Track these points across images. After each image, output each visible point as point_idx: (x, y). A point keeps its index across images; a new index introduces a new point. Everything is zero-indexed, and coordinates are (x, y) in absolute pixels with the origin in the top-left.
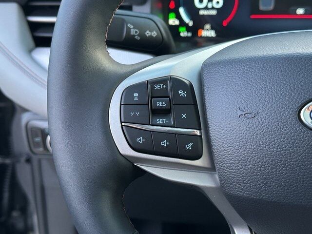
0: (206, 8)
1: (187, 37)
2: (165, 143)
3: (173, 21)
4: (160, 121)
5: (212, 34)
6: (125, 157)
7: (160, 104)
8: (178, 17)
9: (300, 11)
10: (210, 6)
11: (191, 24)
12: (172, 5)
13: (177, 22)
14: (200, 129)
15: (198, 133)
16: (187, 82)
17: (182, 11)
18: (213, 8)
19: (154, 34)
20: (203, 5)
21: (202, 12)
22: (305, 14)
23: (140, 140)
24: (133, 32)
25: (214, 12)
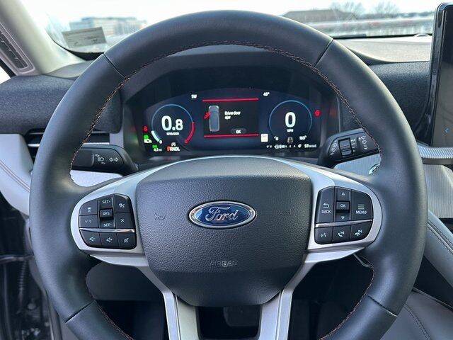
0: (171, 131)
1: (159, 152)
2: (109, 240)
3: (147, 140)
4: (106, 225)
5: (177, 149)
6: (83, 251)
7: (105, 214)
8: (151, 137)
9: (238, 132)
10: (174, 129)
11: (161, 142)
12: (146, 129)
13: (150, 141)
14: (134, 228)
15: (133, 231)
16: (126, 198)
17: (153, 133)
18: (176, 131)
19: (116, 159)
20: (169, 129)
21: (168, 134)
22: (242, 133)
23: (92, 239)
24: (99, 159)
25: (178, 134)
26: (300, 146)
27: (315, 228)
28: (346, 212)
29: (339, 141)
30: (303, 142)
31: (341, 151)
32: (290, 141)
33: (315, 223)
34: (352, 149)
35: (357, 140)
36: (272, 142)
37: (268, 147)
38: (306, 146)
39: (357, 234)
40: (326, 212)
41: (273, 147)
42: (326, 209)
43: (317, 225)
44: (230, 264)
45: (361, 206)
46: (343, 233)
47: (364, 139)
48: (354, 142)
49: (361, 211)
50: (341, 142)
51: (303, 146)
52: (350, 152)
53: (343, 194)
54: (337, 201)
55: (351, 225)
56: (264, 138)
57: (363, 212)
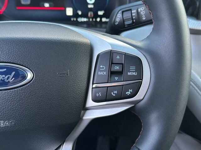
22: (50, 7)
26: (98, 19)
27: (93, 88)
28: (119, 73)
29: (123, 12)
30: (101, 17)
31: (124, 21)
32: (91, 15)
33: (93, 84)
34: (133, 19)
35: (137, 11)
36: (76, 15)
37: (72, 19)
38: (104, 20)
39: (128, 93)
40: (102, 73)
41: (77, 20)
42: (102, 71)
43: (94, 86)
44: (7, 124)
45: (133, 68)
46: (116, 92)
47: (143, 10)
48: (134, 13)
49: (132, 73)
50: (124, 13)
51: (101, 20)
52: (130, 22)
53: (118, 57)
54: (112, 63)
55: (123, 85)
56: (69, 12)
57: (134, 74)
